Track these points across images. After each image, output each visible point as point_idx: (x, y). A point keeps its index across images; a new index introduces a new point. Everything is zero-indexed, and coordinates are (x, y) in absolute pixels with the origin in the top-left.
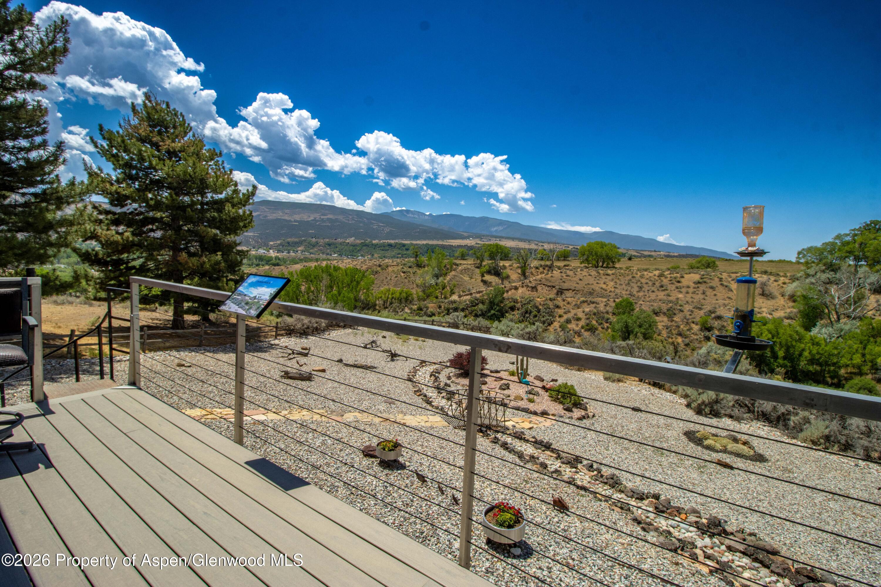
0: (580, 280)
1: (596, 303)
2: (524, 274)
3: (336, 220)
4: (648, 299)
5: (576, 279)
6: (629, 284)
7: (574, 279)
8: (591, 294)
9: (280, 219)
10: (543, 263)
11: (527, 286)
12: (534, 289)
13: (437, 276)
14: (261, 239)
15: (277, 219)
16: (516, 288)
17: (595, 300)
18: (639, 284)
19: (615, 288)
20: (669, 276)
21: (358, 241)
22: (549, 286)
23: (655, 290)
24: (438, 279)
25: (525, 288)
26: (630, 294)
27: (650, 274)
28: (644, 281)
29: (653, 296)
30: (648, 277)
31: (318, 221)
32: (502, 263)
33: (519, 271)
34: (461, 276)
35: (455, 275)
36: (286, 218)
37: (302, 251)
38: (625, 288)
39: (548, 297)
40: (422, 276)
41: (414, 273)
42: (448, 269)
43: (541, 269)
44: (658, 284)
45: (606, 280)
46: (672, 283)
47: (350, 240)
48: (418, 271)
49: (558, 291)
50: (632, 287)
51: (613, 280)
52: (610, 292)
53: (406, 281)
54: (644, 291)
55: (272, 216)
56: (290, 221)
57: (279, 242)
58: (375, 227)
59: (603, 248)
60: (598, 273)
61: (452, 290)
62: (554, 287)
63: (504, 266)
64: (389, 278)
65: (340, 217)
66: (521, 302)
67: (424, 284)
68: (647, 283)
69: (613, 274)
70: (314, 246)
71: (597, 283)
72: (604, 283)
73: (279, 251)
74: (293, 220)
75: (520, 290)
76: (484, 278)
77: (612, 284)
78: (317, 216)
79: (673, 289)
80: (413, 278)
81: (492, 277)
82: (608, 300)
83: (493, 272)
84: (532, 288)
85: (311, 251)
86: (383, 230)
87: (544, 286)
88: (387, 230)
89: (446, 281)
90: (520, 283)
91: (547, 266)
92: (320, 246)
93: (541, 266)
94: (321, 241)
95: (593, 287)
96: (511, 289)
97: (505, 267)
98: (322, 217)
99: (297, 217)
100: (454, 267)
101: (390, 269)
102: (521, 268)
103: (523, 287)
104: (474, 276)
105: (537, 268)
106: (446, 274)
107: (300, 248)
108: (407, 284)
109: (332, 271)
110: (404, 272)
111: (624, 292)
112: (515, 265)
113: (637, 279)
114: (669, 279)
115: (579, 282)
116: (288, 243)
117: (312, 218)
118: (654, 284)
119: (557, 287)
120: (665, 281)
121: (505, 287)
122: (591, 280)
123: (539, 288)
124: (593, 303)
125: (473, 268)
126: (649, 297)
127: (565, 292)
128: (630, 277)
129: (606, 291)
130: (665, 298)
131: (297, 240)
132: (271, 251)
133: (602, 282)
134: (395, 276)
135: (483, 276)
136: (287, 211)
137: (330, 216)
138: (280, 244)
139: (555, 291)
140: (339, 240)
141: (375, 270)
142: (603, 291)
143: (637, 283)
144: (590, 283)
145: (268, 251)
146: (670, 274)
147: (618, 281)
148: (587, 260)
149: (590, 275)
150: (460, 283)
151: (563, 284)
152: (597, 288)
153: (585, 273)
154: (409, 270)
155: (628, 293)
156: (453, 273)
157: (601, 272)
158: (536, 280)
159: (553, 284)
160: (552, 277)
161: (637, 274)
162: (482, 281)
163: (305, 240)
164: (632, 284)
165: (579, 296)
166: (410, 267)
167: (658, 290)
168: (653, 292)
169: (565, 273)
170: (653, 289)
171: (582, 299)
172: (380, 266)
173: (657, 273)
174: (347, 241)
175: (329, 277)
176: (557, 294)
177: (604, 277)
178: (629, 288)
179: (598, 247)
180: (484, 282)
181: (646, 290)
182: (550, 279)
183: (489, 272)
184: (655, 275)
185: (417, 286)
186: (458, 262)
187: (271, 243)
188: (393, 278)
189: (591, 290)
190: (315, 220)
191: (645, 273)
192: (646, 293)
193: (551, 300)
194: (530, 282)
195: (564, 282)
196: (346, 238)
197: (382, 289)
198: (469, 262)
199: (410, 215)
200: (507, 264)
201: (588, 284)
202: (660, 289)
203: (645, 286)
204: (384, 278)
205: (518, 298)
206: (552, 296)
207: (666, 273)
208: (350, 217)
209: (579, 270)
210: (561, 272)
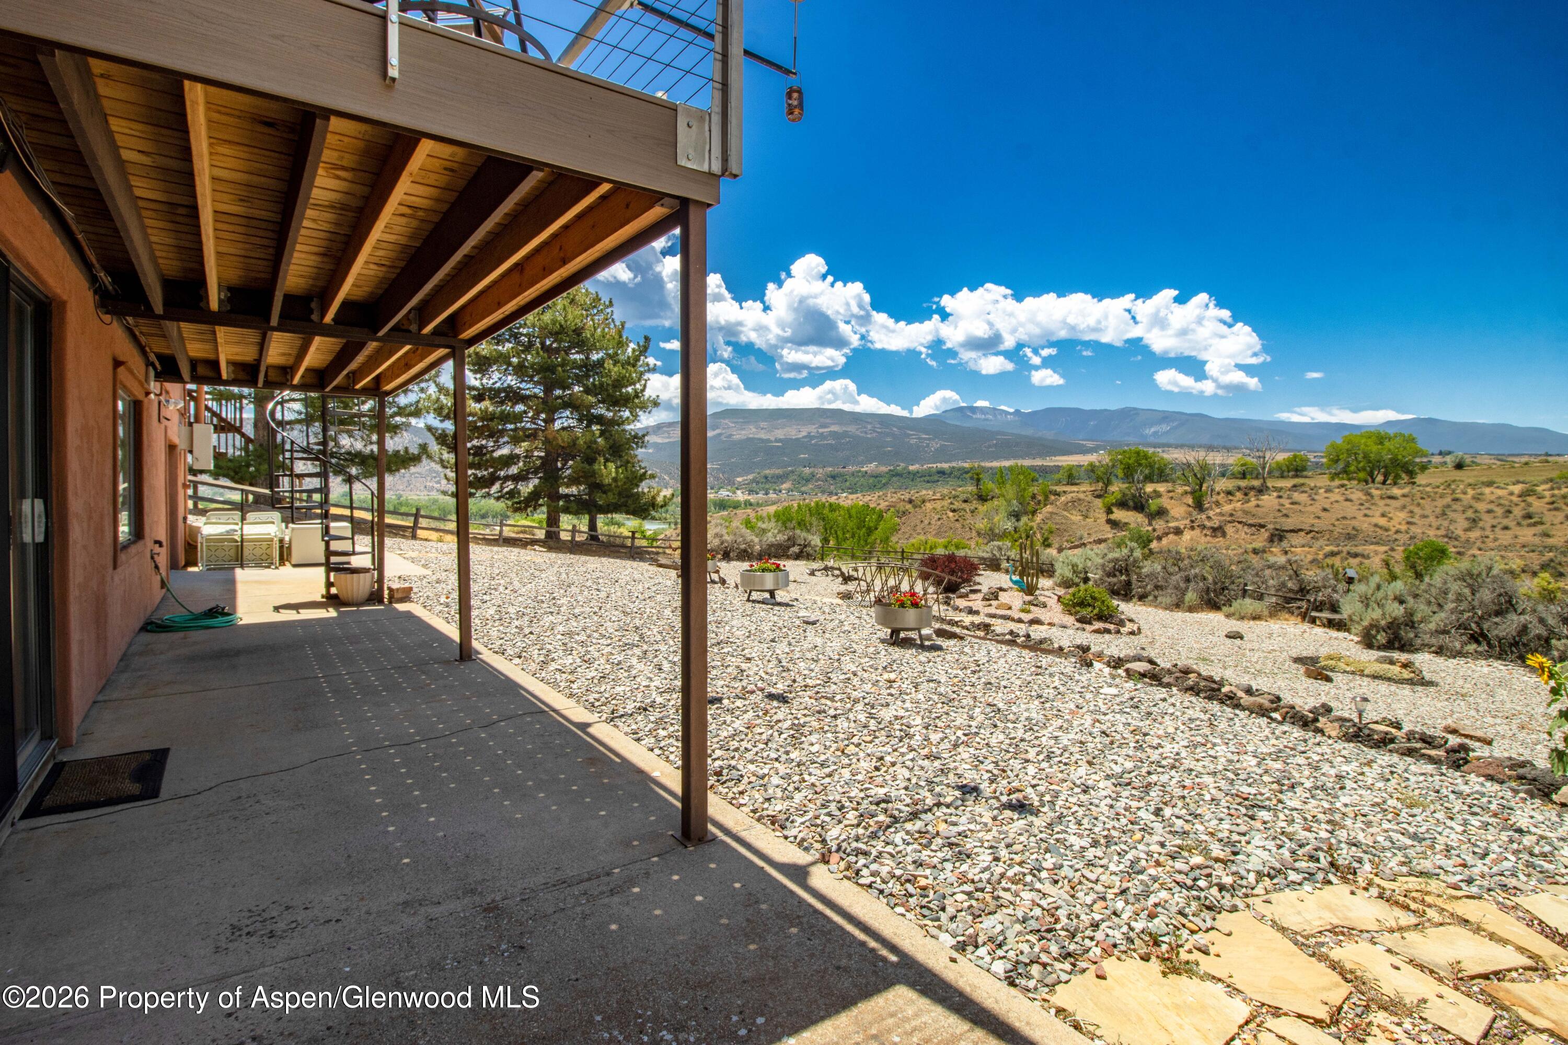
0: (1325, 510)
1: (1363, 556)
2: (1199, 506)
3: (845, 434)
4: (1491, 545)
5: (1316, 508)
6: (1444, 514)
7: (1310, 509)
8: (1349, 537)
9: (753, 439)
10: (1243, 483)
11: (1203, 527)
12: (1218, 531)
13: (1017, 516)
14: (723, 473)
15: (749, 439)
16: (1178, 532)
17: (1360, 549)
18: (1470, 514)
19: (1408, 523)
20: (1547, 494)
21: (884, 469)
22: (1251, 525)
23: (1512, 524)
24: (1018, 520)
25: (1197, 532)
26: (1446, 536)
27: (1500, 492)
28: (1482, 506)
29: (1505, 538)
30: (1493, 498)
31: (814, 437)
32: (1149, 488)
33: (1190, 500)
34: (1065, 513)
35: (1051, 513)
36: (763, 435)
37: (789, 490)
38: (1435, 524)
39: (1250, 547)
40: (987, 515)
41: (972, 512)
42: (1039, 502)
43: (1239, 495)
44: (1518, 512)
45: (1387, 509)
46: (1556, 509)
47: (870, 467)
48: (980, 507)
49: (1272, 535)
50: (1452, 521)
51: (1404, 507)
52: (1397, 532)
53: (958, 525)
54: (1483, 529)
55: (739, 435)
56: (769, 441)
57: (750, 477)
58: (913, 441)
59: (1381, 443)
60: (1369, 494)
61: (1046, 539)
62: (1263, 526)
63: (1155, 491)
64: (926, 522)
65: (852, 429)
66: (1189, 557)
67: (991, 529)
68: (1489, 511)
69: (1404, 496)
70: (808, 481)
71: (1366, 515)
72: (1383, 515)
73: (751, 492)
74: (773, 439)
75: (1187, 536)
76: (1112, 517)
77: (1402, 515)
78: (812, 429)
79: (1556, 521)
80: (970, 520)
81: (1130, 513)
82: (1392, 550)
83: (1131, 503)
84: (1214, 530)
85: (803, 489)
86: (928, 446)
87: (1240, 526)
88: (935, 445)
89: (1034, 524)
90: (1187, 522)
91: (1252, 488)
92: (818, 480)
93: (1239, 489)
94: (820, 472)
95: (1355, 523)
96: (1167, 534)
97: (1157, 495)
98: (821, 430)
99: (780, 434)
100: (1053, 497)
101: (929, 505)
102: (1193, 493)
103: (1192, 528)
104: (1091, 514)
105: (1229, 493)
106: (1034, 513)
107: (784, 486)
108: (960, 531)
109: (826, 511)
110: (954, 511)
111: (1431, 533)
112: (1180, 490)
113: (1465, 503)
114: (1548, 500)
115: (1323, 514)
116: (766, 477)
117: (804, 434)
118: (1510, 512)
119: (1270, 526)
120: (1537, 505)
121: (1154, 530)
122: (1350, 510)
123: (1229, 529)
124: (1356, 555)
125: (1090, 498)
126: (1496, 540)
127: (1288, 535)
128: (1448, 500)
129: (1387, 530)
130: (1537, 540)
131: (779, 471)
132: (739, 492)
133: (1378, 514)
134: (937, 517)
135: (1109, 511)
136: (763, 424)
137: (834, 428)
138: (754, 481)
139: (1265, 534)
140: (851, 468)
141: (902, 509)
142: (1380, 531)
143: (1464, 512)
144: (1349, 515)
145: (734, 493)
146: (1552, 489)
147: (1417, 510)
148: (1345, 471)
149: (1347, 500)
150: (1062, 527)
151: (1284, 519)
152: (1364, 525)
153: (1336, 496)
154: (964, 505)
155: (1442, 532)
156: (1049, 508)
157: (1375, 492)
158: (1221, 514)
159: (1261, 521)
160: (1258, 506)
161: (1465, 493)
162: (1109, 521)
163: (792, 472)
164: (1451, 515)
165: (1321, 542)
166: (965, 501)
167: (1519, 524)
168: (1506, 528)
169: (1289, 498)
170: (1505, 522)
171: (1328, 549)
172: (910, 501)
173: (1517, 489)
174: (865, 469)
175: (822, 523)
176: (1271, 540)
177: (1382, 503)
178: (1446, 523)
179: (1370, 442)
180: (1114, 524)
181: (1488, 526)
182: (1254, 511)
183: (1122, 504)
184: (1511, 494)
185: (979, 534)
186: (1059, 489)
187: (739, 479)
188: (933, 522)
189: (1350, 530)
190: (809, 436)
191: (1487, 490)
192: (1488, 533)
193: (1255, 552)
194: (1209, 518)
195: (1286, 516)
196: (862, 464)
197: (912, 541)
198: (1084, 489)
199: (978, 416)
200: (1161, 488)
201: (1344, 518)
202: (1525, 522)
203: (1486, 517)
204: (918, 522)
205: (1183, 550)
206: (1258, 545)
207: (1539, 489)
208: (869, 427)
209: (1322, 491)
210: (1280, 497)
